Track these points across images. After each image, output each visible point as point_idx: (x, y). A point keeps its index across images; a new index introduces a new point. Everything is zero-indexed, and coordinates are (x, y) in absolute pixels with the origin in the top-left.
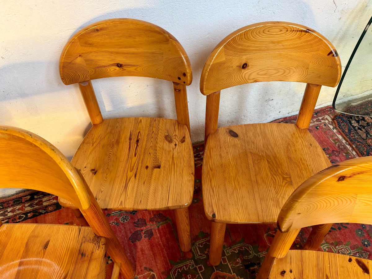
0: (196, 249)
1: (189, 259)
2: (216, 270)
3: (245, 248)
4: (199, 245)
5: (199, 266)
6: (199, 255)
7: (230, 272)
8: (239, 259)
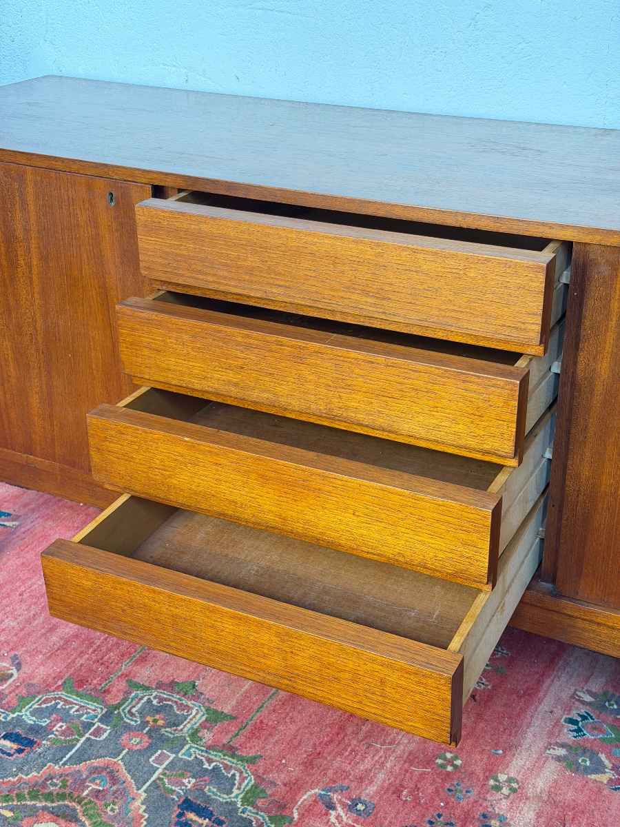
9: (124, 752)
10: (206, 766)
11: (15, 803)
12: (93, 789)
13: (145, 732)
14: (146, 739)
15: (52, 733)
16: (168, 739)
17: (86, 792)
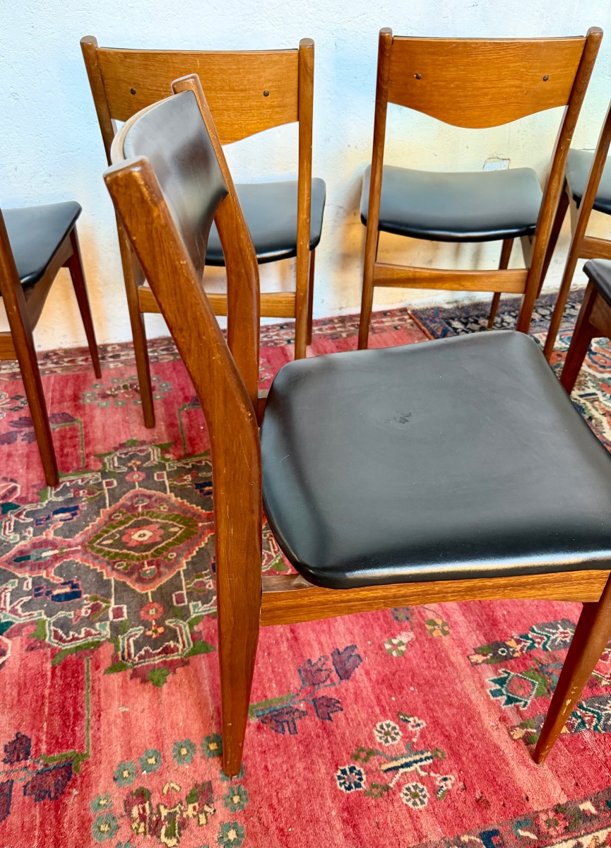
0: (113, 459)
1: (93, 471)
2: (137, 487)
3: (206, 463)
4: (120, 454)
5: (108, 480)
6: (114, 467)
7: (164, 490)
8: (189, 476)
9: (137, 484)
10: (187, 467)
11: (106, 535)
12: (142, 507)
13: (135, 469)
14: (140, 473)
15: (82, 497)
16: (152, 467)
17: (140, 510)
